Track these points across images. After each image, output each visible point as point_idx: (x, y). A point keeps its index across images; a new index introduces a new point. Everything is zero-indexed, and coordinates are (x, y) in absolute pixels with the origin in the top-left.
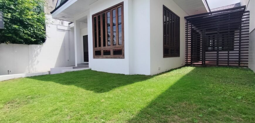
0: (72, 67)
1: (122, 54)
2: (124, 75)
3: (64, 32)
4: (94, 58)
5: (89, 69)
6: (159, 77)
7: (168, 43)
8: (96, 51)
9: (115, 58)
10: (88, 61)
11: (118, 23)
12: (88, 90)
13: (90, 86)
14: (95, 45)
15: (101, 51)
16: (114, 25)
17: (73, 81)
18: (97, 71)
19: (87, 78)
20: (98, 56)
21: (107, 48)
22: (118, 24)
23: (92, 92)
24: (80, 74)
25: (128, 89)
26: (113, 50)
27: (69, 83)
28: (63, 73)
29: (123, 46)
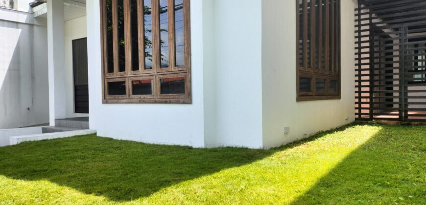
0: (40, 128)
1: (184, 92)
2: (191, 148)
3: (17, 28)
4: (105, 101)
5: (89, 133)
6: (287, 154)
7: (309, 63)
8: (110, 84)
9: (166, 102)
10: (87, 112)
11: (174, 6)
12: (90, 193)
13: (94, 182)
14: (108, 67)
15: (127, 84)
16: (161, 11)
17: (46, 168)
18: (115, 138)
19: (85, 161)
20: (117, 97)
21: (142, 74)
22: (175, 10)
23: (101, 198)
24: (63, 149)
25: (204, 188)
26: (161, 79)
27: (31, 174)
28: (13, 146)
29: (189, 71)
